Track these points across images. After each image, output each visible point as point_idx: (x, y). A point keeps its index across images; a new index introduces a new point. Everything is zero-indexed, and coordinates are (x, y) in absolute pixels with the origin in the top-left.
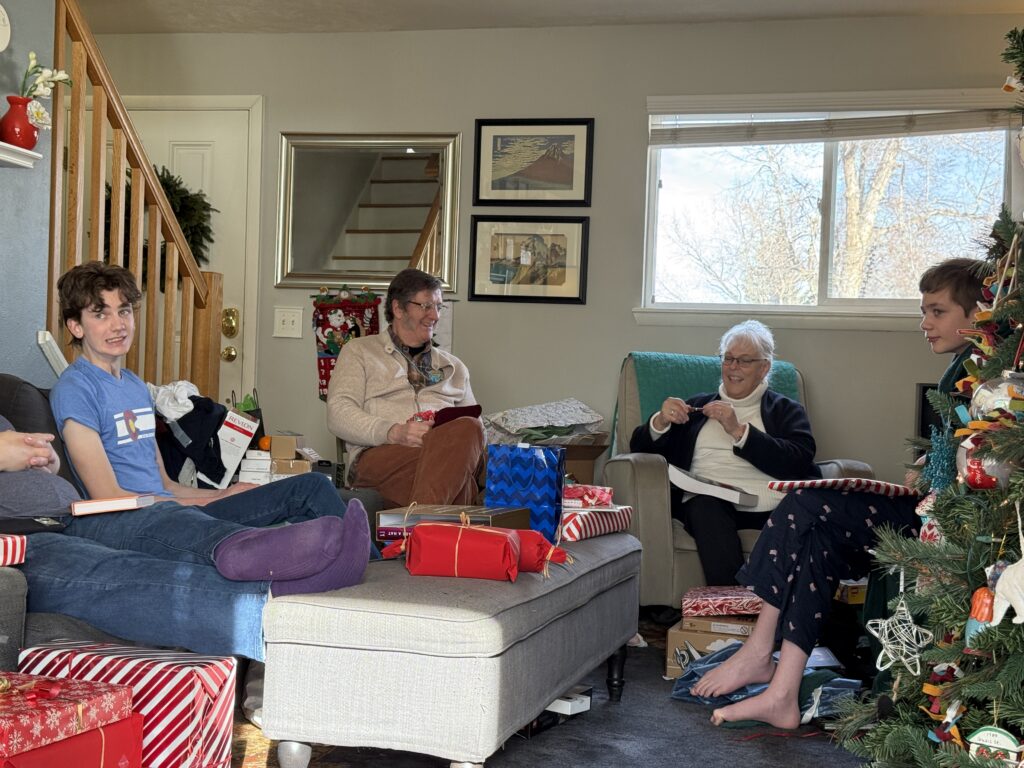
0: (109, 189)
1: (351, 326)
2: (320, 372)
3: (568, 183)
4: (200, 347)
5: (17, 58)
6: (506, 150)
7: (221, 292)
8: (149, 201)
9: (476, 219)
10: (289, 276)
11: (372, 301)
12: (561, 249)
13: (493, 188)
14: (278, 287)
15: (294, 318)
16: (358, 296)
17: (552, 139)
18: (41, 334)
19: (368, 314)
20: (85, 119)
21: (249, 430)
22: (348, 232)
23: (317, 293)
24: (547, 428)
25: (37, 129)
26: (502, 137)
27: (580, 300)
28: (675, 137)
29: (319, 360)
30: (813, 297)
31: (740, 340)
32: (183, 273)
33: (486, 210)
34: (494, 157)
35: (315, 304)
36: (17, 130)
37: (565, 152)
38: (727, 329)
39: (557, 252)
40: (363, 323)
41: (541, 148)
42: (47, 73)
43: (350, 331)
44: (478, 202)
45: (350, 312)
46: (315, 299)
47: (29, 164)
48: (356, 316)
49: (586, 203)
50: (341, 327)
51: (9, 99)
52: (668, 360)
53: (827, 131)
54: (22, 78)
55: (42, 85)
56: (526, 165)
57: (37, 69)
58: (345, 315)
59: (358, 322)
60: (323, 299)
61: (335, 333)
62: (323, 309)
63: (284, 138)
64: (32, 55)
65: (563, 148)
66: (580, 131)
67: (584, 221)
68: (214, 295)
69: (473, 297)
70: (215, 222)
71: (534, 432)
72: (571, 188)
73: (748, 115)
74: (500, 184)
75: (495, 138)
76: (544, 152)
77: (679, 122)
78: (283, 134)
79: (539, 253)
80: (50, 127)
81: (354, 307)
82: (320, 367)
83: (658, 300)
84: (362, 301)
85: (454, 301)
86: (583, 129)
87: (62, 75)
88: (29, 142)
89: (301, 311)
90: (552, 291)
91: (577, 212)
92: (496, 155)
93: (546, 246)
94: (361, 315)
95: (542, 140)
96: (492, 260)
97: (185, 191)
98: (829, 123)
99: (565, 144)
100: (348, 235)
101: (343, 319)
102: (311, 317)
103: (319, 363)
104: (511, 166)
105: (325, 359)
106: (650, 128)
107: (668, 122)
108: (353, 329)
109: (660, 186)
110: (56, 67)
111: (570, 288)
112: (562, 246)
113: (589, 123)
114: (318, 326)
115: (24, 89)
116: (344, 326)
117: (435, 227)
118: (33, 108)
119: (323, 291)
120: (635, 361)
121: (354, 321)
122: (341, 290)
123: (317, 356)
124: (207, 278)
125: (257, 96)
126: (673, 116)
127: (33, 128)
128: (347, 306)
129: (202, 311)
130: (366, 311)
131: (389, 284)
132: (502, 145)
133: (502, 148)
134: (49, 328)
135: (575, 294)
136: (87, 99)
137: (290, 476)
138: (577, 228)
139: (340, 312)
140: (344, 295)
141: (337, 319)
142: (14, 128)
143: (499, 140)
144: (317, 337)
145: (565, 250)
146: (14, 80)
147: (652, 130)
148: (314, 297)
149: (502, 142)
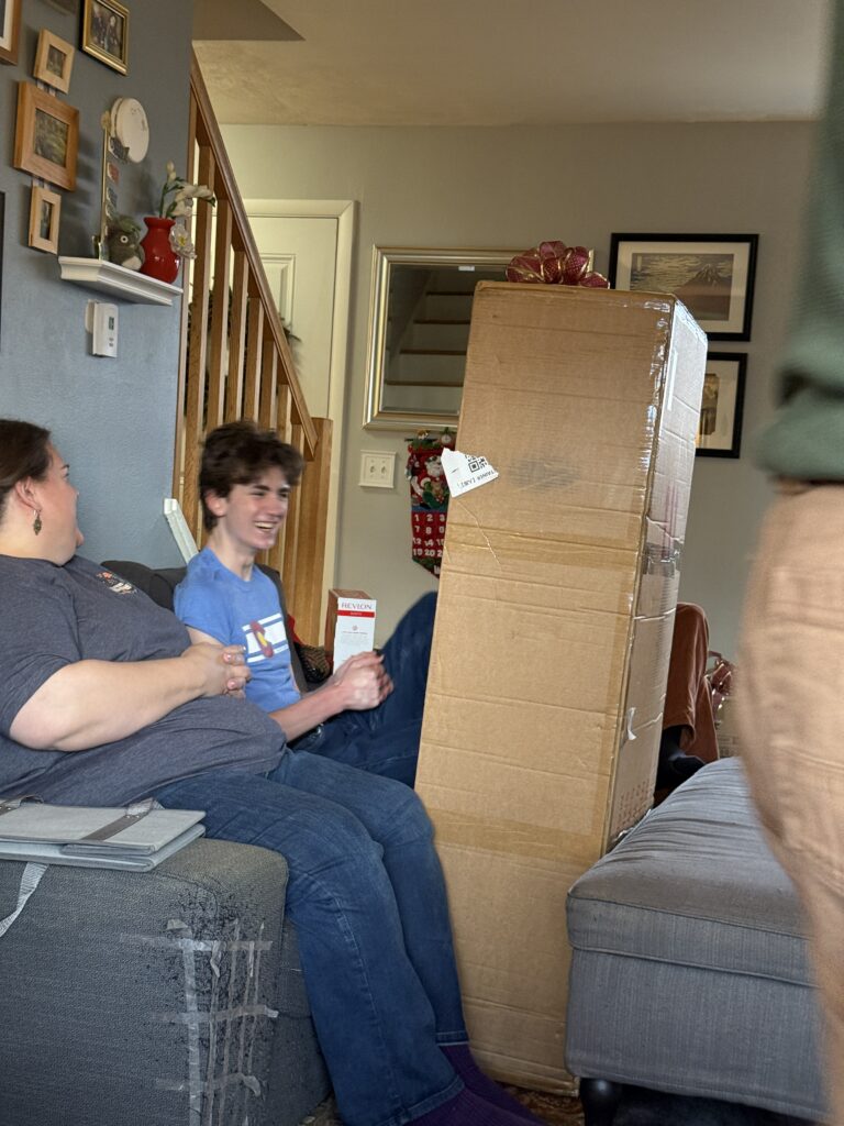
2: (415, 529)
3: (724, 312)
5: (154, 172)
6: (647, 272)
7: (330, 441)
8: (265, 336)
10: (381, 415)
12: (711, 391)
14: (368, 429)
15: (385, 465)
17: (705, 258)
18: (167, 501)
21: (367, 610)
23: (413, 436)
25: (179, 259)
26: (643, 255)
27: (733, 453)
29: (413, 514)
34: (632, 280)
35: (410, 450)
36: (158, 258)
37: (721, 275)
39: (706, 395)
41: (691, 269)
42: (188, 188)
47: (169, 301)
49: (745, 336)
50: (440, 477)
51: (147, 221)
54: (159, 195)
55: (182, 203)
56: (672, 289)
57: (177, 184)
60: (421, 443)
61: (433, 484)
62: (419, 455)
63: (379, 252)
64: (171, 167)
65: (719, 270)
66: (741, 252)
67: (740, 358)
68: (324, 445)
72: (726, 318)
76: (694, 274)
78: (378, 248)
82: (414, 523)
86: (745, 248)
87: (204, 191)
88: (169, 273)
89: (393, 457)
92: (635, 277)
95: (693, 259)
99: (721, 265)
102: (405, 464)
103: (414, 519)
105: (421, 515)
111: (721, 439)
112: (714, 388)
113: (752, 240)
114: (413, 474)
115: (161, 208)
118: (177, 233)
119: (421, 434)
123: (410, 510)
124: (317, 425)
125: (347, 202)
127: (175, 256)
129: (310, 464)
132: (643, 265)
133: (642, 269)
134: (175, 495)
135: (726, 446)
138: (734, 366)
140: (445, 439)
141: (435, 467)
142: (153, 257)
143: (639, 259)
144: (412, 488)
146: (150, 196)
148: (408, 440)
149: (643, 262)
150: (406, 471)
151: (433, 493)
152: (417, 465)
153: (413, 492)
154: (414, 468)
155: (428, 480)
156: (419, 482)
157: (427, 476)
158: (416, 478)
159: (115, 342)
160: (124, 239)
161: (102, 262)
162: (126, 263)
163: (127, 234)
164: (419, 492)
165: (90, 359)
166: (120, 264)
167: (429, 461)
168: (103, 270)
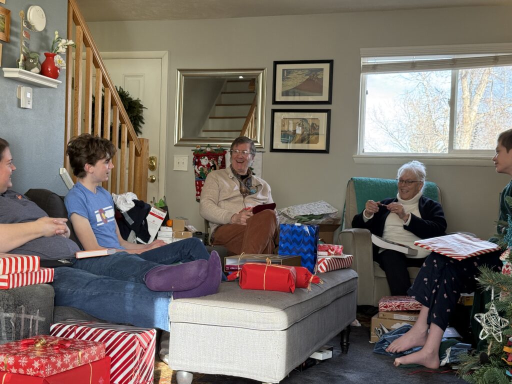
0: (94, 98)
1: (211, 165)
2: (197, 188)
3: (320, 92)
4: (138, 175)
5: (49, 34)
6: (289, 77)
7: (148, 148)
8: (113, 104)
9: (274, 111)
10: (181, 140)
11: (222, 152)
12: (316, 125)
13: (283, 95)
14: (176, 145)
15: (184, 161)
16: (215, 150)
17: (311, 70)
18: (61, 169)
19: (220, 159)
20: (82, 64)
21: (161, 216)
22: (210, 118)
23: (195, 148)
24: (310, 215)
25: (59, 69)
26: (287, 70)
27: (326, 151)
28: (375, 68)
29: (196, 182)
30: (446, 149)
31: (407, 171)
32: (130, 139)
33: (278, 107)
34: (283, 80)
35: (194, 154)
36: (49, 69)
37: (319, 77)
38: (401, 165)
39: (315, 127)
40: (218, 163)
41: (307, 75)
42: (64, 41)
43: (211, 167)
44: (275, 102)
45: (211, 158)
46: (194, 152)
47: (55, 86)
48: (214, 160)
49: (329, 102)
50: (207, 165)
51: (45, 54)
52: (371, 181)
53: (453, 64)
54: (51, 44)
55: (61, 47)
56: (299, 84)
57: (59, 40)
58: (209, 159)
59: (215, 163)
60: (198, 151)
61: (204, 168)
62: (198, 156)
63: (179, 72)
64: (56, 33)
65: (318, 75)
66: (326, 67)
67: (328, 111)
68: (144, 150)
69: (273, 150)
70: (145, 114)
71: (303, 218)
72: (322, 95)
73: (412, 57)
74: (286, 93)
75: (284, 70)
76: (308, 77)
77: (377, 61)
78: (178, 70)
79: (306, 128)
80: (65, 68)
81: (213, 155)
82: (196, 185)
83: (366, 151)
84: (217, 153)
85: (263, 152)
86: (328, 65)
87: (71, 42)
88: (55, 75)
89: (187, 158)
90: (312, 147)
91: (324, 107)
92: (284, 78)
93: (309, 124)
94: (217, 159)
95: (307, 71)
96: (282, 131)
97: (130, 99)
98: (454, 60)
99: (319, 73)
100: (210, 120)
101: (208, 161)
102: (192, 160)
103: (196, 184)
104: (292, 84)
105: (199, 181)
106: (362, 64)
107: (371, 61)
108: (213, 166)
109: (367, 93)
110: (68, 38)
111: (321, 145)
112: (317, 124)
113: (331, 62)
114: (195, 165)
115: (53, 49)
116: (208, 165)
117: (253, 115)
118: (57, 58)
119: (198, 147)
120: (354, 182)
121: (213, 162)
122: (207, 147)
123: (194, 180)
124: (142, 141)
125: (165, 52)
126: (373, 58)
127: (57, 68)
128: (210, 155)
129: (139, 158)
130: (219, 158)
131: (231, 144)
132: (287, 74)
133: (287, 75)
134: (65, 167)
135: (324, 148)
136: (83, 54)
137: (182, 239)
138: (325, 115)
139: (206, 158)
140: (208, 149)
141: (205, 161)
142: (48, 68)
143: (285, 72)
144: (195, 171)
145: (319, 126)
146: (47, 44)
147: (363, 65)
148: (193, 150)
149: (287, 72)
150: (192, 163)
151: (204, 172)
152: (197, 160)
153: (196, 172)
154: (196, 162)
155: (201, 167)
156: (198, 168)
157: (201, 165)
158: (196, 166)
159: (31, 103)
160: (31, 61)
161: (21, 69)
162: (33, 70)
163: (33, 59)
164: (199, 172)
165: (20, 109)
166: (30, 70)
167: (202, 159)
168: (20, 72)
